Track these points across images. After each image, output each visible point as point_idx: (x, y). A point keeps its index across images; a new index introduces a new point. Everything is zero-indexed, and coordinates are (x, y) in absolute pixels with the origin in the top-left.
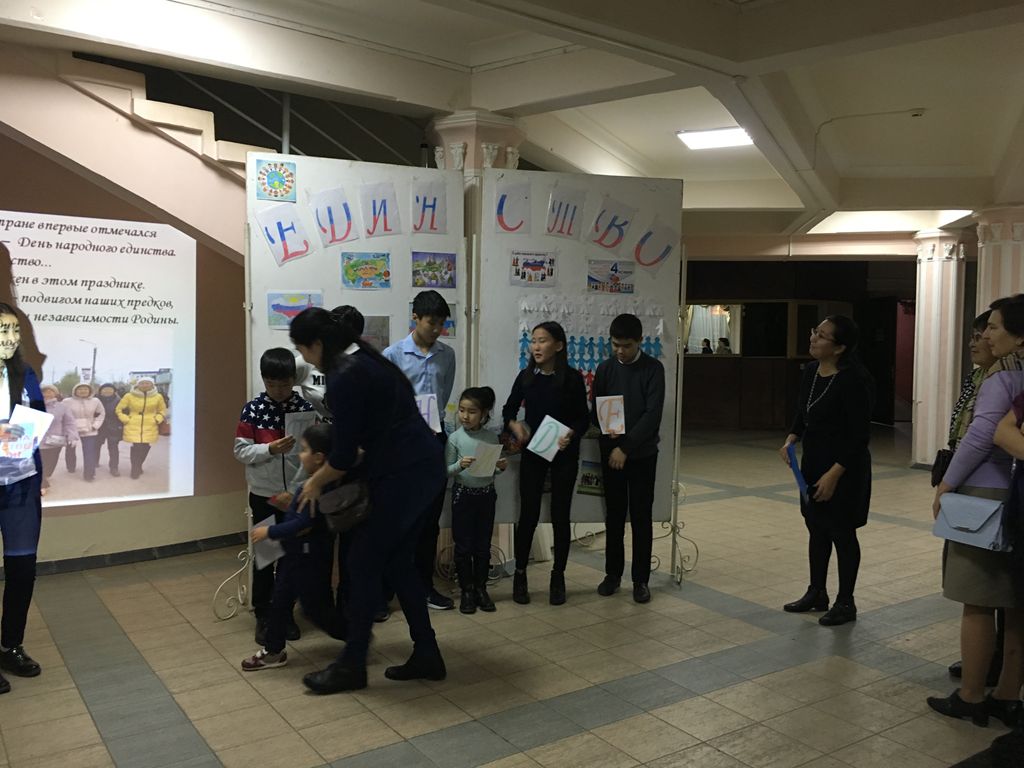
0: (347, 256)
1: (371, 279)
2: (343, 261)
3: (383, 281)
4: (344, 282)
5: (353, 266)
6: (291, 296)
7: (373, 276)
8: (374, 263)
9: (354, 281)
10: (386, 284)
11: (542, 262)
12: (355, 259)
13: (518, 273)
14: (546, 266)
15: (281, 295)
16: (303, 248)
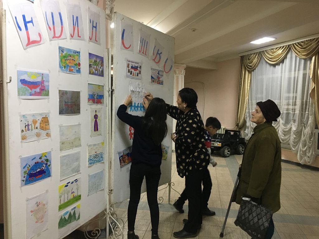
0: (61, 50)
1: (72, 67)
2: (60, 52)
3: (77, 69)
4: (60, 67)
5: (64, 57)
6: (32, 73)
7: (73, 65)
8: (74, 56)
9: (65, 68)
10: (79, 71)
11: (137, 67)
12: (65, 52)
13: (129, 72)
14: (139, 69)
15: (26, 73)
16: (38, 39)
